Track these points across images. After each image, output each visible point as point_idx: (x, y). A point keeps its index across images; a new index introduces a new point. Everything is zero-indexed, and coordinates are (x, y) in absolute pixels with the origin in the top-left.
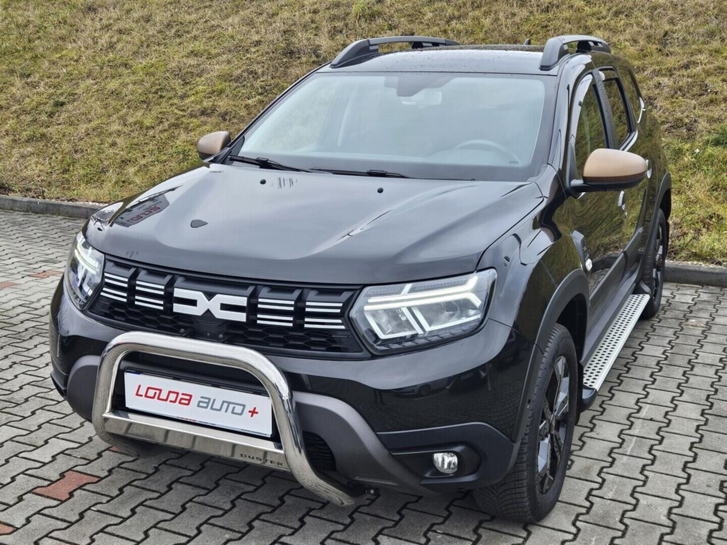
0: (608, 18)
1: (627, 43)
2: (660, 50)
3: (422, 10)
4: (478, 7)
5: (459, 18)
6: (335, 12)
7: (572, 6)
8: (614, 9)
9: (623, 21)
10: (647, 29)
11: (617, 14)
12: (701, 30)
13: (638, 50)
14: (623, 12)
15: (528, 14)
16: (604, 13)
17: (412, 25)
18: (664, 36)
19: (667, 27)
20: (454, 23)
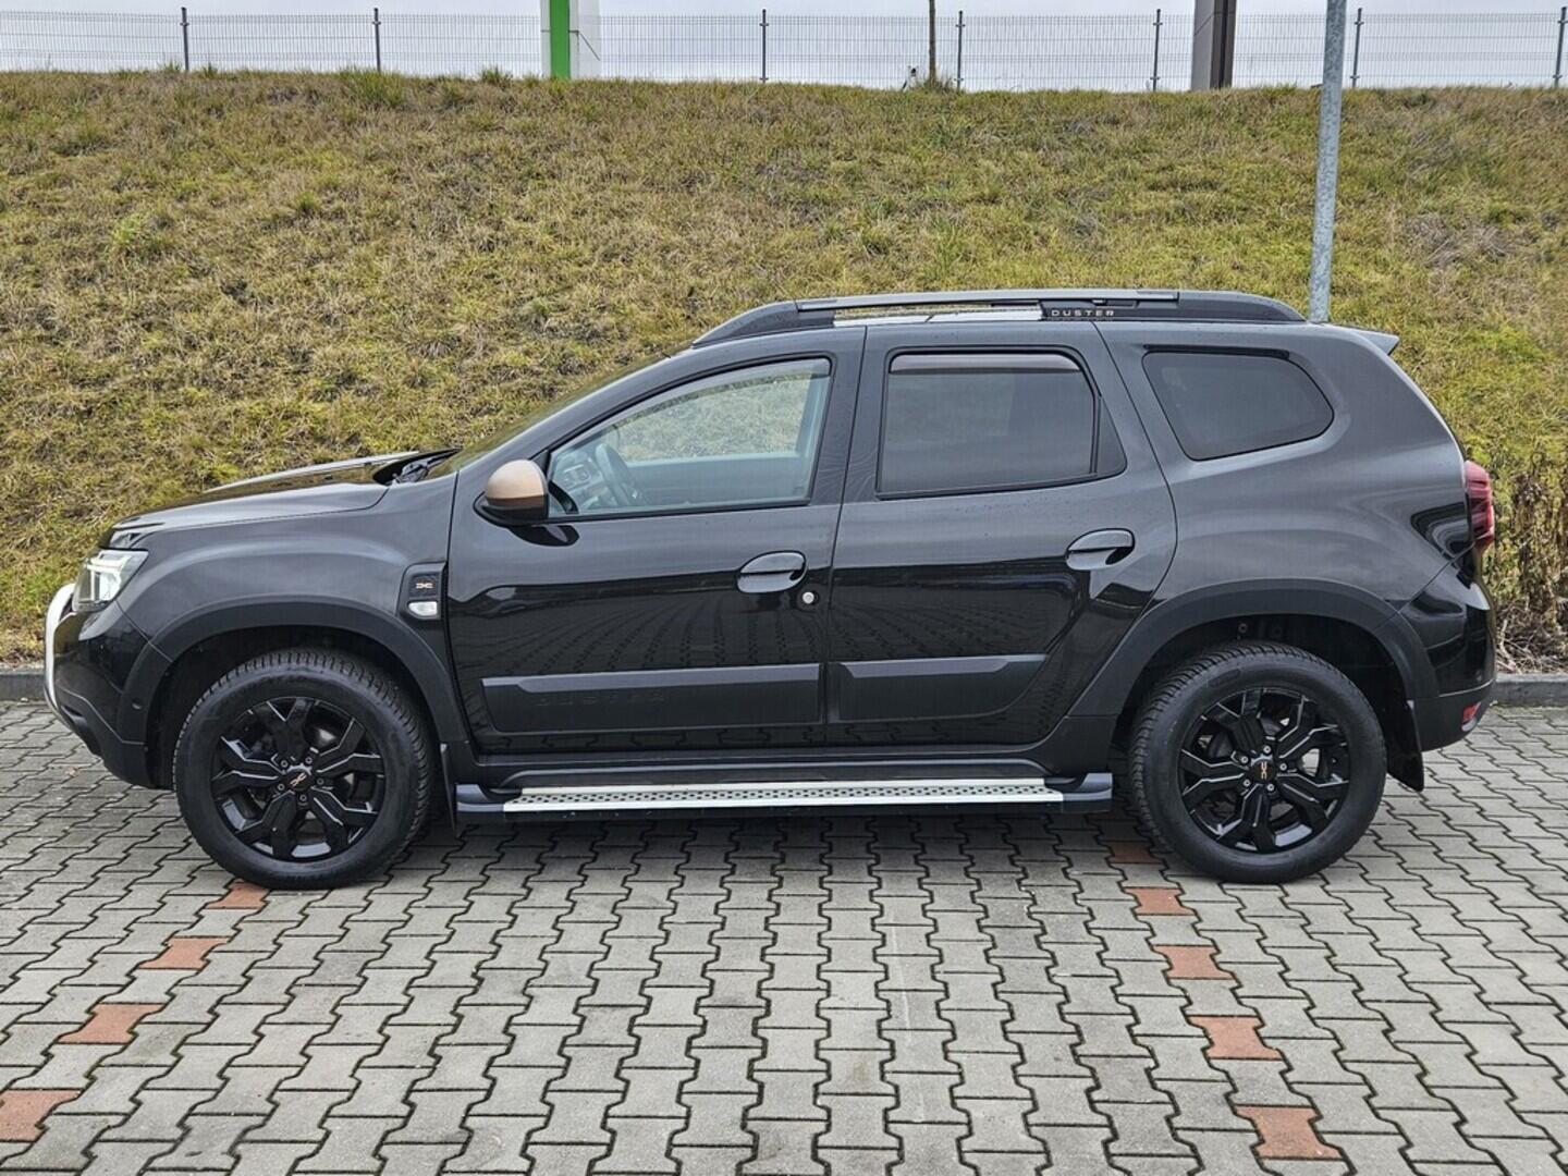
0: (595, 264)
1: (634, 306)
2: (689, 317)
3: (253, 243)
4: (362, 239)
5: (329, 258)
6: (73, 242)
7: (531, 243)
8: (602, 249)
9: (619, 271)
10: (660, 282)
11: (608, 257)
12: (746, 285)
13: (654, 317)
14: (617, 255)
15: (457, 254)
16: (587, 255)
17: (239, 270)
18: (690, 294)
19: (693, 281)
20: (322, 265)
